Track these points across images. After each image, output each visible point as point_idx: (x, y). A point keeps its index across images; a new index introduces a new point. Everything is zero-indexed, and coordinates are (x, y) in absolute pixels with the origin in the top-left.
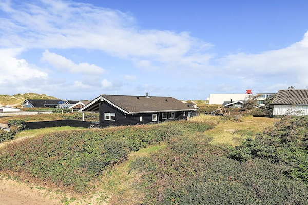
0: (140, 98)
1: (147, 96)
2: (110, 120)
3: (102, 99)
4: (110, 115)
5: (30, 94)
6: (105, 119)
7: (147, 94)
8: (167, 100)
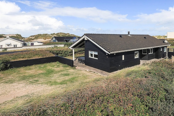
0: (122, 36)
1: (129, 34)
2: (93, 57)
3: (86, 38)
4: (94, 53)
5: (60, 33)
6: (90, 57)
7: (129, 32)
8: (145, 37)
